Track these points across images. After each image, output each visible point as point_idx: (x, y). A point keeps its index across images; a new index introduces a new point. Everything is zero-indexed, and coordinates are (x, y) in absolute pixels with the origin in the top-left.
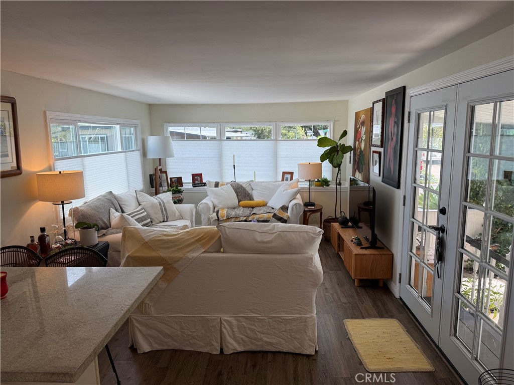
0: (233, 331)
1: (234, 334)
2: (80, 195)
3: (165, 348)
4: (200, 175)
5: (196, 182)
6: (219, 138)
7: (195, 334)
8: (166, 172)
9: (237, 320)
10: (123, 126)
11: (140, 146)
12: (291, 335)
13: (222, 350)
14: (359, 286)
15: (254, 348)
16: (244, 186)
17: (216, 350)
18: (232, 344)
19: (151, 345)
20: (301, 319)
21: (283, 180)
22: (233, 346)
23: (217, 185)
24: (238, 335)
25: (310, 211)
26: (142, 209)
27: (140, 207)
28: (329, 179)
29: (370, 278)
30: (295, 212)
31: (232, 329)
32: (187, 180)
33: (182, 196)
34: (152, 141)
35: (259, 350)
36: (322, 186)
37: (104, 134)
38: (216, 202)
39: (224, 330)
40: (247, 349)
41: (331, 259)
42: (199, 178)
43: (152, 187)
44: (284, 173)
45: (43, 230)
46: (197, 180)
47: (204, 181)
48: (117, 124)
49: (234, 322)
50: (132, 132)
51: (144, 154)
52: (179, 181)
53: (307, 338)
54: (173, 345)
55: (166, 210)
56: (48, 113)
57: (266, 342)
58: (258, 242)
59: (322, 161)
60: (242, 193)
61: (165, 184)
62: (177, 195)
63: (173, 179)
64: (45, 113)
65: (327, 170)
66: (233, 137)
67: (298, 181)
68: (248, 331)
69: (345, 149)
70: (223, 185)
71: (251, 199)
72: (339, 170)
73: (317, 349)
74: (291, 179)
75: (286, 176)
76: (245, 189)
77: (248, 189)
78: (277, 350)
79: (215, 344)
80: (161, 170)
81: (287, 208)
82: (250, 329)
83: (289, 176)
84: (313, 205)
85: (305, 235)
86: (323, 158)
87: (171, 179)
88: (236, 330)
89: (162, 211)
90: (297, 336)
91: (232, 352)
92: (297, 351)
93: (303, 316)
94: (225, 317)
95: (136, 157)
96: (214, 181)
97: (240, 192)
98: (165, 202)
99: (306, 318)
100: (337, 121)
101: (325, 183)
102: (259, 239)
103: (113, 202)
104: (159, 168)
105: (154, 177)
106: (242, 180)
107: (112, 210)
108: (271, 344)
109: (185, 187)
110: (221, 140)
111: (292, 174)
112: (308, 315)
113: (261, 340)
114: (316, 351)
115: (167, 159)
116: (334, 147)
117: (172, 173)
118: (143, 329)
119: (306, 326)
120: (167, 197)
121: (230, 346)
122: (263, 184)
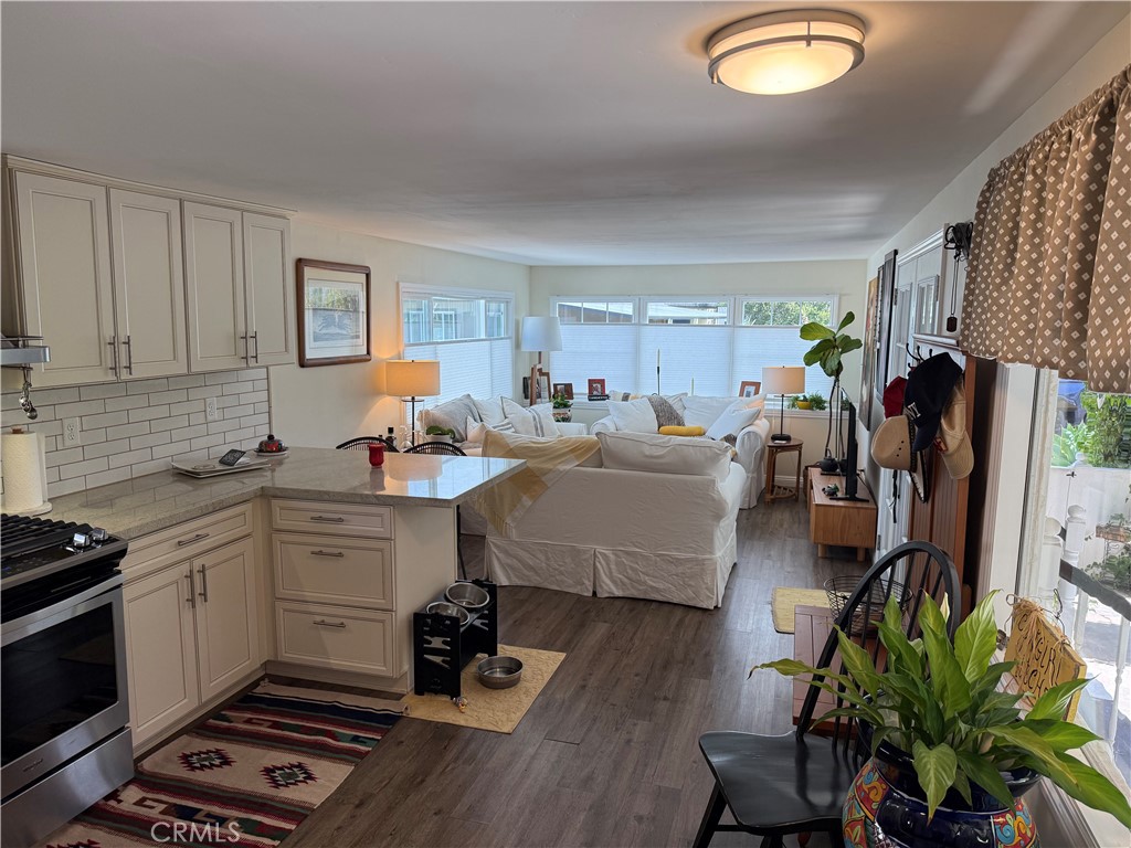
0: (610, 568)
1: (611, 573)
2: (434, 391)
3: (527, 584)
4: (602, 382)
5: (595, 393)
6: (637, 321)
7: (562, 568)
8: (547, 374)
9: (616, 555)
10: (489, 300)
11: (512, 333)
12: (684, 582)
13: (594, 593)
14: (824, 558)
15: (636, 594)
16: (670, 401)
17: (588, 590)
18: (607, 585)
19: (509, 578)
20: (697, 560)
21: (741, 395)
22: (609, 588)
23: (626, 398)
24: (615, 574)
25: (779, 447)
26: (508, 424)
27: (507, 421)
28: (826, 397)
29: (840, 543)
30: (747, 446)
31: (608, 565)
32: (580, 389)
33: (570, 413)
34: (531, 324)
35: (641, 597)
36: (811, 408)
37: (452, 310)
38: (621, 424)
39: (598, 564)
40: (627, 594)
41: (800, 523)
42: (599, 386)
43: (526, 397)
44: (744, 384)
45: (391, 430)
46: (597, 390)
47: (607, 392)
48: (482, 298)
49: (612, 557)
50: (502, 310)
51: (518, 345)
52: (568, 389)
53: (704, 586)
54: (536, 581)
55: (542, 427)
56: (401, 285)
57: (652, 587)
58: (647, 456)
59: (808, 364)
60: (666, 415)
61: (545, 394)
62: (562, 411)
63: (559, 387)
64: (398, 284)
65: (817, 382)
66: (693, 318)
67: (765, 399)
68: (630, 572)
69: (849, 344)
70: (634, 398)
71: (680, 423)
72: (837, 380)
73: (720, 606)
74: (757, 392)
75: (747, 388)
76: (670, 406)
77: (677, 407)
78: (665, 599)
79: (586, 582)
80: (540, 370)
81: (735, 439)
82: (631, 568)
83: (752, 389)
84: (788, 438)
85: (708, 450)
86: (809, 360)
87: (555, 385)
88: (613, 567)
89: (537, 429)
90: (693, 584)
91: (607, 595)
92: (691, 603)
93: (701, 557)
94: (600, 549)
95: (504, 348)
96: (621, 391)
97: (663, 411)
98: (542, 416)
99: (704, 560)
100: (845, 295)
101: (817, 403)
102: (647, 453)
103: (471, 408)
104: (538, 367)
105: (530, 382)
106: (668, 392)
107: (470, 419)
108: (657, 590)
109: (576, 399)
110: (639, 324)
111: (757, 385)
112: (708, 556)
113: (645, 583)
114: (716, 607)
115: (552, 353)
116: (829, 340)
117: (558, 378)
118: (500, 555)
119: (703, 569)
120: (545, 408)
121: (605, 587)
122: (703, 400)
